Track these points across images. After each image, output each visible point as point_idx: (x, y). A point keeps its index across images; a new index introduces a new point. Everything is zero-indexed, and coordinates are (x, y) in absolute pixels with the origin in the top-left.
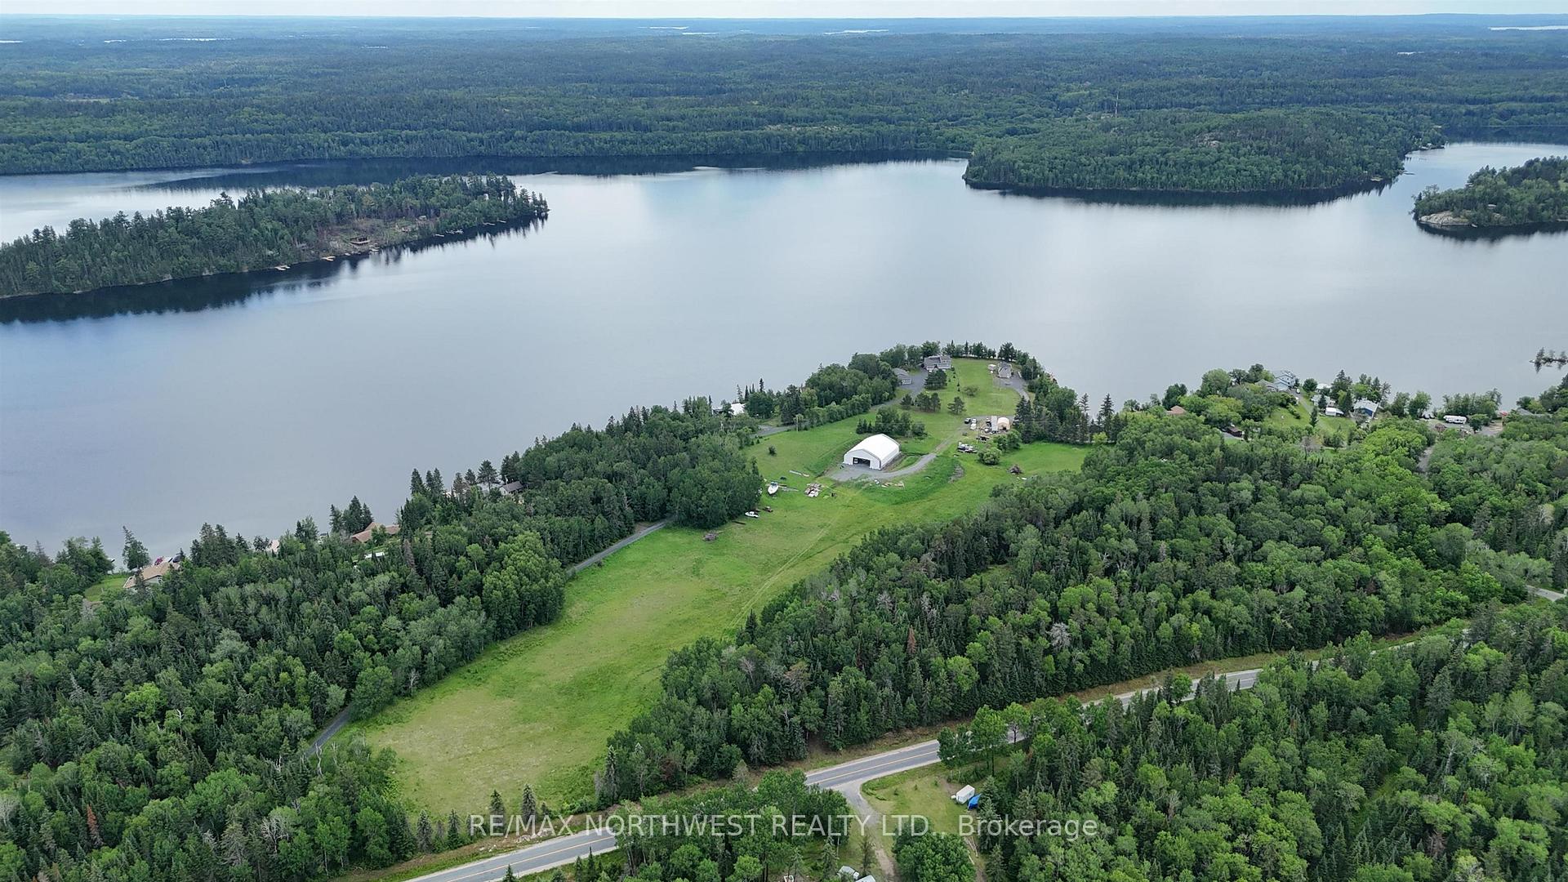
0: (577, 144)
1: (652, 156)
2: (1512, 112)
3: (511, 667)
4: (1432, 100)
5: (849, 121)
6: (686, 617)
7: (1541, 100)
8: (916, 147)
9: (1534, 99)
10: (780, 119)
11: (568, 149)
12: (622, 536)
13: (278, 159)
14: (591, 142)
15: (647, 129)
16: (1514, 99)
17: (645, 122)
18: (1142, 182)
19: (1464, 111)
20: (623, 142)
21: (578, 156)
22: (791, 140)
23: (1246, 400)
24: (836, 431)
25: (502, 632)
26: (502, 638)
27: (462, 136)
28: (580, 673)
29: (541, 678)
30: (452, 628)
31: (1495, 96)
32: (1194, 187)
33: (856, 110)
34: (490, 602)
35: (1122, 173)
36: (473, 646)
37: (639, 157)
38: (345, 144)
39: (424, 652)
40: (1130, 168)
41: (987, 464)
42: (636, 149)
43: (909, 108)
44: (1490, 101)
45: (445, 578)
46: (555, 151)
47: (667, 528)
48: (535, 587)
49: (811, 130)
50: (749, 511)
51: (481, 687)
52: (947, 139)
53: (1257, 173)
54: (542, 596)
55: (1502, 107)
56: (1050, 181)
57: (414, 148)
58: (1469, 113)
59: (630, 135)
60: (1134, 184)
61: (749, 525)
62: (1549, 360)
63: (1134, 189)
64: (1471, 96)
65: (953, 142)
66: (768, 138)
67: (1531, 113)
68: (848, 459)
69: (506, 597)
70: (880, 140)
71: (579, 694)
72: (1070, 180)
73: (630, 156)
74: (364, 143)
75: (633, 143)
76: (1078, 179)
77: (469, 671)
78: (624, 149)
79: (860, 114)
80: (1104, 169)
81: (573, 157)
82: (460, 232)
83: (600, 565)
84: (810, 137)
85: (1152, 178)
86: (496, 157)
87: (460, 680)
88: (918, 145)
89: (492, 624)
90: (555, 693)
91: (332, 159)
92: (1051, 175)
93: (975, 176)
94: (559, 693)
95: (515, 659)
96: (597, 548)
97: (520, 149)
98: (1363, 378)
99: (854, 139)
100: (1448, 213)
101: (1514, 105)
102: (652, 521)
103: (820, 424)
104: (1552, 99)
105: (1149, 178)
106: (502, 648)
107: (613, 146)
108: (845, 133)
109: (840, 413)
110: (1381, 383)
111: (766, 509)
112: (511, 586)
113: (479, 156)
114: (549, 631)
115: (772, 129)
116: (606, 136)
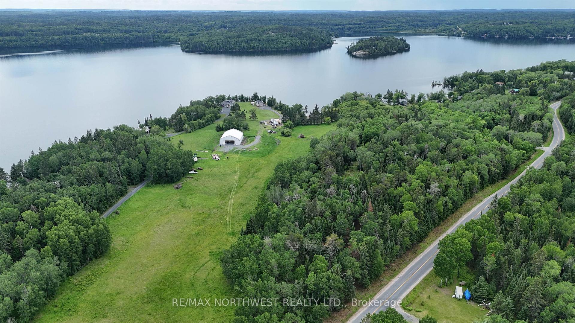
2: (351, 28)
3: (90, 293)
4: (326, 25)
5: (121, 31)
6: (196, 231)
7: (357, 24)
8: (153, 42)
9: (355, 24)
10: (89, 31)
12: (122, 195)
15: (22, 35)
16: (349, 24)
17: (20, 32)
18: (253, 47)
19: (337, 28)
22: (97, 39)
23: (369, 100)
24: (206, 131)
25: (72, 270)
26: (72, 275)
28: (150, 284)
29: (122, 296)
30: (35, 274)
31: (344, 23)
32: (272, 49)
33: (122, 28)
34: (59, 249)
35: (245, 44)
36: (55, 285)
39: (16, 299)
40: (247, 42)
41: (287, 136)
43: (145, 27)
44: (343, 25)
45: (9, 240)
47: (148, 186)
48: (91, 231)
49: (105, 35)
50: (191, 171)
51: (75, 316)
52: (167, 38)
53: (292, 43)
54: (97, 237)
55: (348, 26)
56: (219, 48)
58: (339, 29)
59: (14, 38)
60: (250, 48)
61: (195, 177)
62: (436, 85)
63: (251, 50)
64: (338, 23)
65: (169, 39)
66: (86, 38)
67: (356, 28)
68: (222, 142)
69: (71, 242)
70: (138, 38)
71: (160, 299)
72: (226, 47)
75: (15, 41)
76: (229, 47)
77: (56, 306)
78: (11, 44)
79: (125, 29)
80: (238, 43)
83: (117, 213)
84: (105, 38)
85: (257, 46)
87: (52, 315)
89: (64, 265)
90: (140, 304)
92: (218, 46)
93: (186, 48)
94: (143, 303)
95: (91, 287)
96: (110, 204)
98: (397, 91)
99: (126, 38)
100: (361, 51)
101: (351, 26)
102: (136, 184)
103: (195, 129)
104: (360, 24)
105: (256, 45)
106: (75, 282)
107: (5, 43)
108: (122, 36)
109: (203, 123)
110: (404, 92)
111: (199, 169)
112: (72, 234)
114: (105, 262)
115: (85, 34)
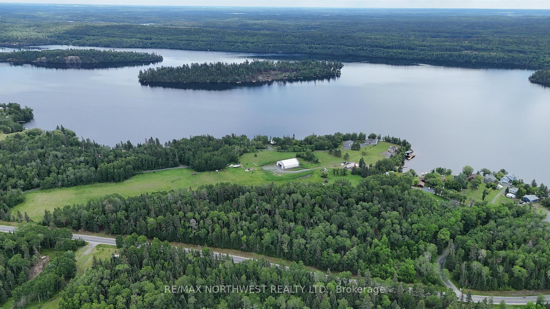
0: (384, 53)
1: (410, 59)
5: (503, 51)
8: (529, 64)
10: (470, 48)
11: (380, 54)
13: (290, 52)
14: (389, 53)
15: (413, 49)
17: (413, 47)
20: (401, 53)
21: (383, 57)
22: (470, 57)
27: (347, 48)
37: (405, 59)
38: (310, 48)
42: (405, 56)
46: (375, 55)
49: (482, 53)
57: (330, 51)
59: (405, 51)
61: (211, 173)
66: (461, 56)
73: (402, 59)
74: (316, 48)
75: (404, 54)
78: (400, 56)
81: (381, 58)
82: (302, 78)
84: (479, 56)
86: (355, 56)
88: (531, 63)
91: (306, 53)
97: (363, 53)
99: (499, 59)
107: (397, 55)
108: (496, 56)
113: (350, 55)
116: (395, 51)
